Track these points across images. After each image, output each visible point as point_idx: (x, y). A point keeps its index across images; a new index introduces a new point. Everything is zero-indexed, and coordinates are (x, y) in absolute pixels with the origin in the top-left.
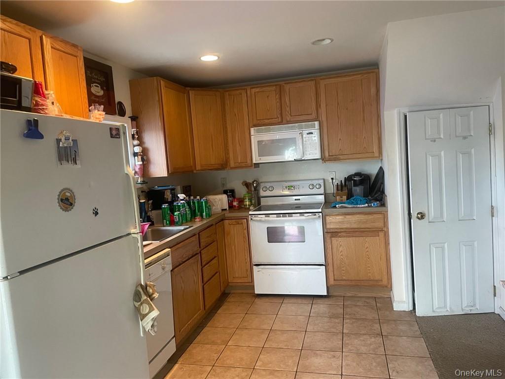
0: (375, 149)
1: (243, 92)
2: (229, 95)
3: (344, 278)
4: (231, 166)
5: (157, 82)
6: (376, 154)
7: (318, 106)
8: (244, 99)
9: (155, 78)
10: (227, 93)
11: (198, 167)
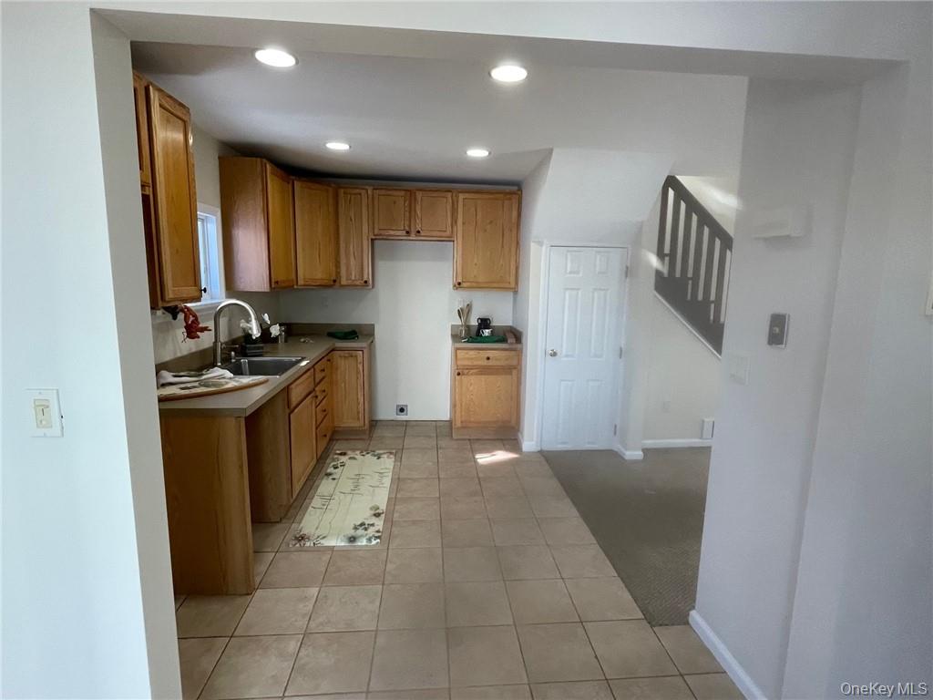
0: (512, 279)
1: (363, 192)
2: (345, 193)
3: (472, 419)
4: (342, 283)
5: (262, 166)
6: (513, 285)
7: (454, 221)
8: (365, 201)
9: (259, 159)
10: (342, 190)
11: (301, 282)
